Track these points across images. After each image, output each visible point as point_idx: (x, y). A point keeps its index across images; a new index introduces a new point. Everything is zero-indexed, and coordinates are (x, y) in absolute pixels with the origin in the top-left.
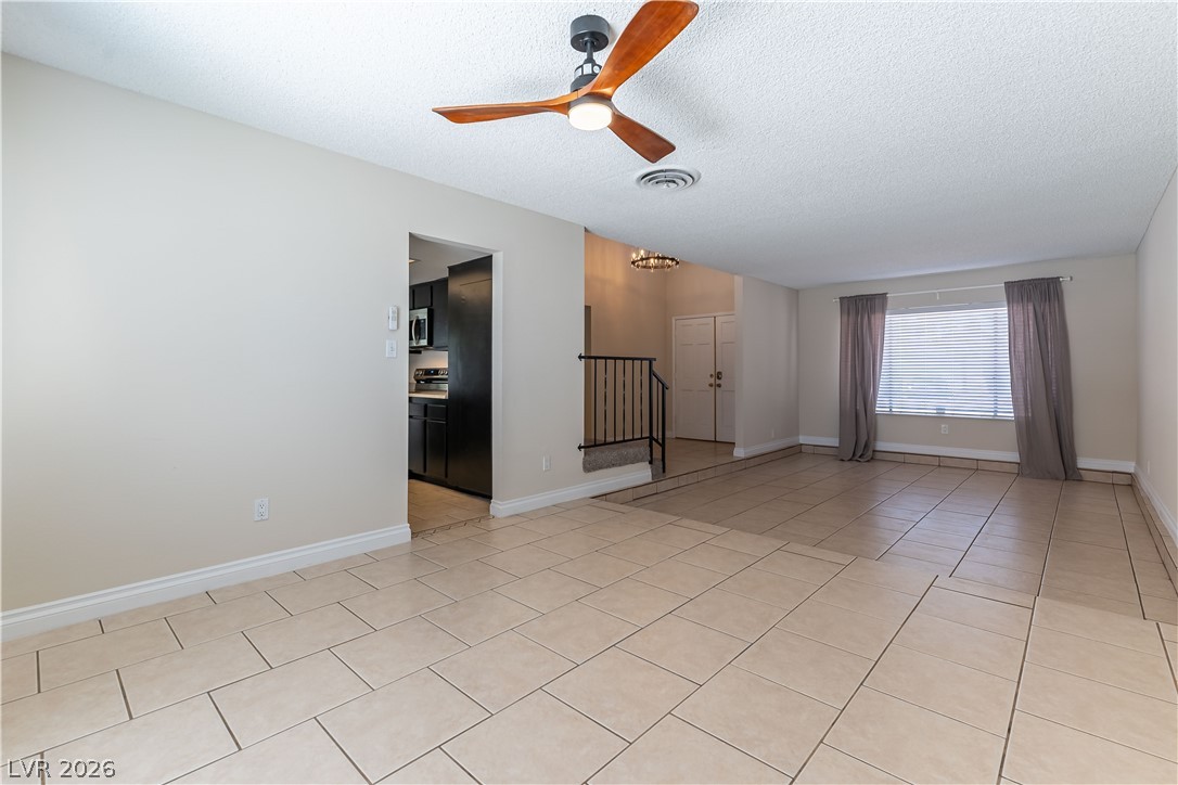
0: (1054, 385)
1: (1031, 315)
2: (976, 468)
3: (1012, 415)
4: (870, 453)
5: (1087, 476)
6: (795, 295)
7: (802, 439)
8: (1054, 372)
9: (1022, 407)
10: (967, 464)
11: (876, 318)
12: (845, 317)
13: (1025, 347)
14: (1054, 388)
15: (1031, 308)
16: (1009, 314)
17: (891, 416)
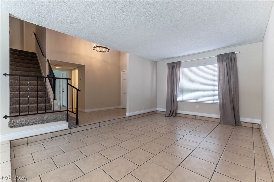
0: (233, 91)
1: (225, 66)
2: (207, 120)
3: (218, 102)
4: (174, 114)
5: (243, 124)
6: (155, 63)
7: (158, 109)
8: (233, 87)
9: (222, 99)
10: (204, 119)
11: (178, 69)
12: (169, 70)
13: (223, 78)
14: (233, 92)
15: (225, 64)
16: (218, 66)
17: (182, 102)
